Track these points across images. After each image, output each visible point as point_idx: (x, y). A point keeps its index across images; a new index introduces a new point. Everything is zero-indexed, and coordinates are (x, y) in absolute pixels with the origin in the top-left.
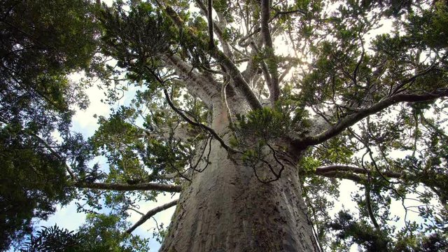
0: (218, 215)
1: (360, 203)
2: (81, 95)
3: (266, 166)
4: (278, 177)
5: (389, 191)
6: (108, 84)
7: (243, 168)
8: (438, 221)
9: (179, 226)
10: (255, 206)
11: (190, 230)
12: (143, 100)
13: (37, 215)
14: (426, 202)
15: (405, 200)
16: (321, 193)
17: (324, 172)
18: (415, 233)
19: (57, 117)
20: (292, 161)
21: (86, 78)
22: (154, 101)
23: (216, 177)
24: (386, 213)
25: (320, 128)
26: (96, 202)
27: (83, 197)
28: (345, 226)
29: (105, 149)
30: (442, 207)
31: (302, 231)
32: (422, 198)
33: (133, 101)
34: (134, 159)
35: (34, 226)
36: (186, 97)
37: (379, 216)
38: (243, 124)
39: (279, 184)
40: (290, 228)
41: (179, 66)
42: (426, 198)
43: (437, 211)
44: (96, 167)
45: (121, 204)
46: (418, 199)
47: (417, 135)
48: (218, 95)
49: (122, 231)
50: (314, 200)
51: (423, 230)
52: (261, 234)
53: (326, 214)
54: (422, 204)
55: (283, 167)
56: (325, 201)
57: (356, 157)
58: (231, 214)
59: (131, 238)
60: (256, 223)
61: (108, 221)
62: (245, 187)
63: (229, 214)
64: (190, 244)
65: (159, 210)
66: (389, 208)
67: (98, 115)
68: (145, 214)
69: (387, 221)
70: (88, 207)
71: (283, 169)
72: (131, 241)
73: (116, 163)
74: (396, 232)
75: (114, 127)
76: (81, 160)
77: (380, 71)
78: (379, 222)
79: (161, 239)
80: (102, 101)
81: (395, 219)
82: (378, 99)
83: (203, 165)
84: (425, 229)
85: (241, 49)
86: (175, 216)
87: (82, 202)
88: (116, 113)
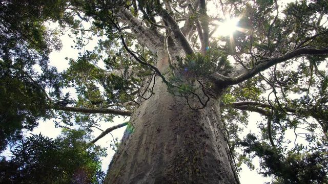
0: (159, 131)
1: (263, 129)
2: (55, 40)
3: (196, 98)
4: (205, 106)
5: (285, 122)
6: (76, 33)
7: (178, 98)
8: (319, 144)
9: (130, 138)
10: (186, 125)
11: (138, 140)
12: (104, 48)
13: (25, 127)
14: (312, 130)
15: (296, 129)
16: (234, 122)
17: (238, 106)
18: (301, 152)
19: (38, 55)
20: (215, 95)
21: (59, 28)
22: (112, 48)
23: (158, 104)
24: (282, 137)
25: (238, 73)
26: (69, 121)
27: (59, 117)
28: (251, 144)
29: (74, 82)
30: (323, 134)
31: (220, 144)
32: (310, 128)
33: (96, 48)
34: (96, 91)
35: (23, 135)
36: (137, 46)
37: (276, 139)
38: (180, 64)
39: (204, 111)
40: (211, 141)
41: (132, 21)
42: (312, 127)
43: (320, 137)
44: (68, 95)
45: (87, 123)
46: (306, 128)
47: (311, 83)
48: (161, 45)
49: (88, 141)
50: (229, 126)
51: (308, 150)
52: (190, 145)
53: (237, 137)
54: (309, 132)
55: (209, 98)
56: (237, 127)
57: (263, 97)
58: (168, 130)
59: (95, 147)
60: (186, 137)
61: (77, 134)
62: (180, 112)
63: (167, 130)
64: (138, 150)
65: (115, 128)
66: (284, 134)
67: (69, 58)
68: (105, 130)
69: (281, 143)
70: (62, 124)
71: (208, 100)
72: (94, 149)
73: (83, 94)
74: (287, 150)
75: (82, 67)
76: (57, 86)
77: (288, 32)
78: (275, 143)
79: (116, 149)
80: (72, 47)
81: (288, 142)
82: (284, 52)
83: (148, 94)
84: (309, 149)
85: (181, 11)
86: (126, 131)
87: (58, 120)
88: (82, 56)
